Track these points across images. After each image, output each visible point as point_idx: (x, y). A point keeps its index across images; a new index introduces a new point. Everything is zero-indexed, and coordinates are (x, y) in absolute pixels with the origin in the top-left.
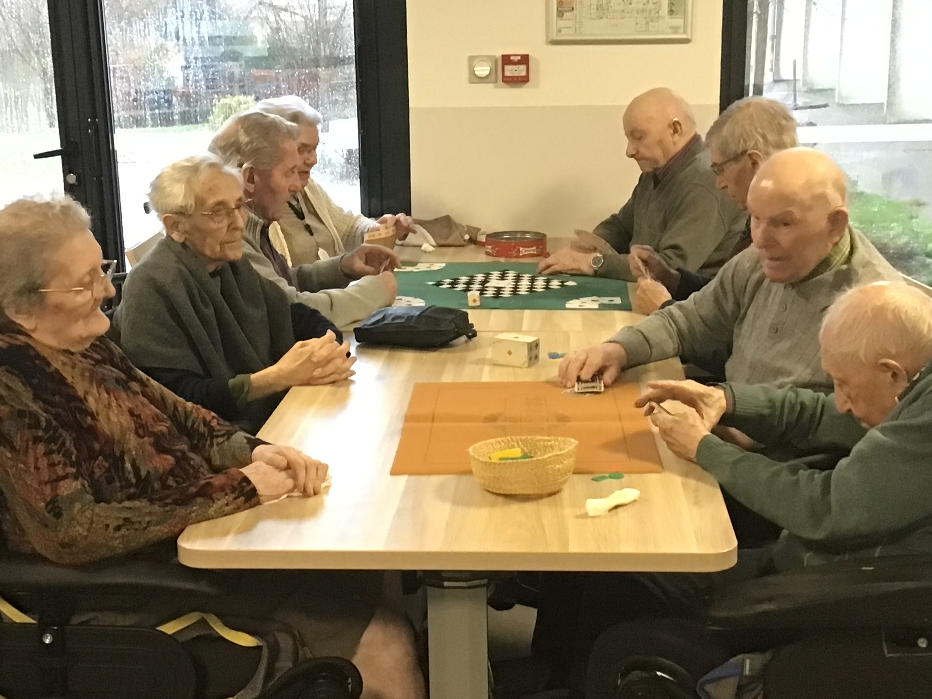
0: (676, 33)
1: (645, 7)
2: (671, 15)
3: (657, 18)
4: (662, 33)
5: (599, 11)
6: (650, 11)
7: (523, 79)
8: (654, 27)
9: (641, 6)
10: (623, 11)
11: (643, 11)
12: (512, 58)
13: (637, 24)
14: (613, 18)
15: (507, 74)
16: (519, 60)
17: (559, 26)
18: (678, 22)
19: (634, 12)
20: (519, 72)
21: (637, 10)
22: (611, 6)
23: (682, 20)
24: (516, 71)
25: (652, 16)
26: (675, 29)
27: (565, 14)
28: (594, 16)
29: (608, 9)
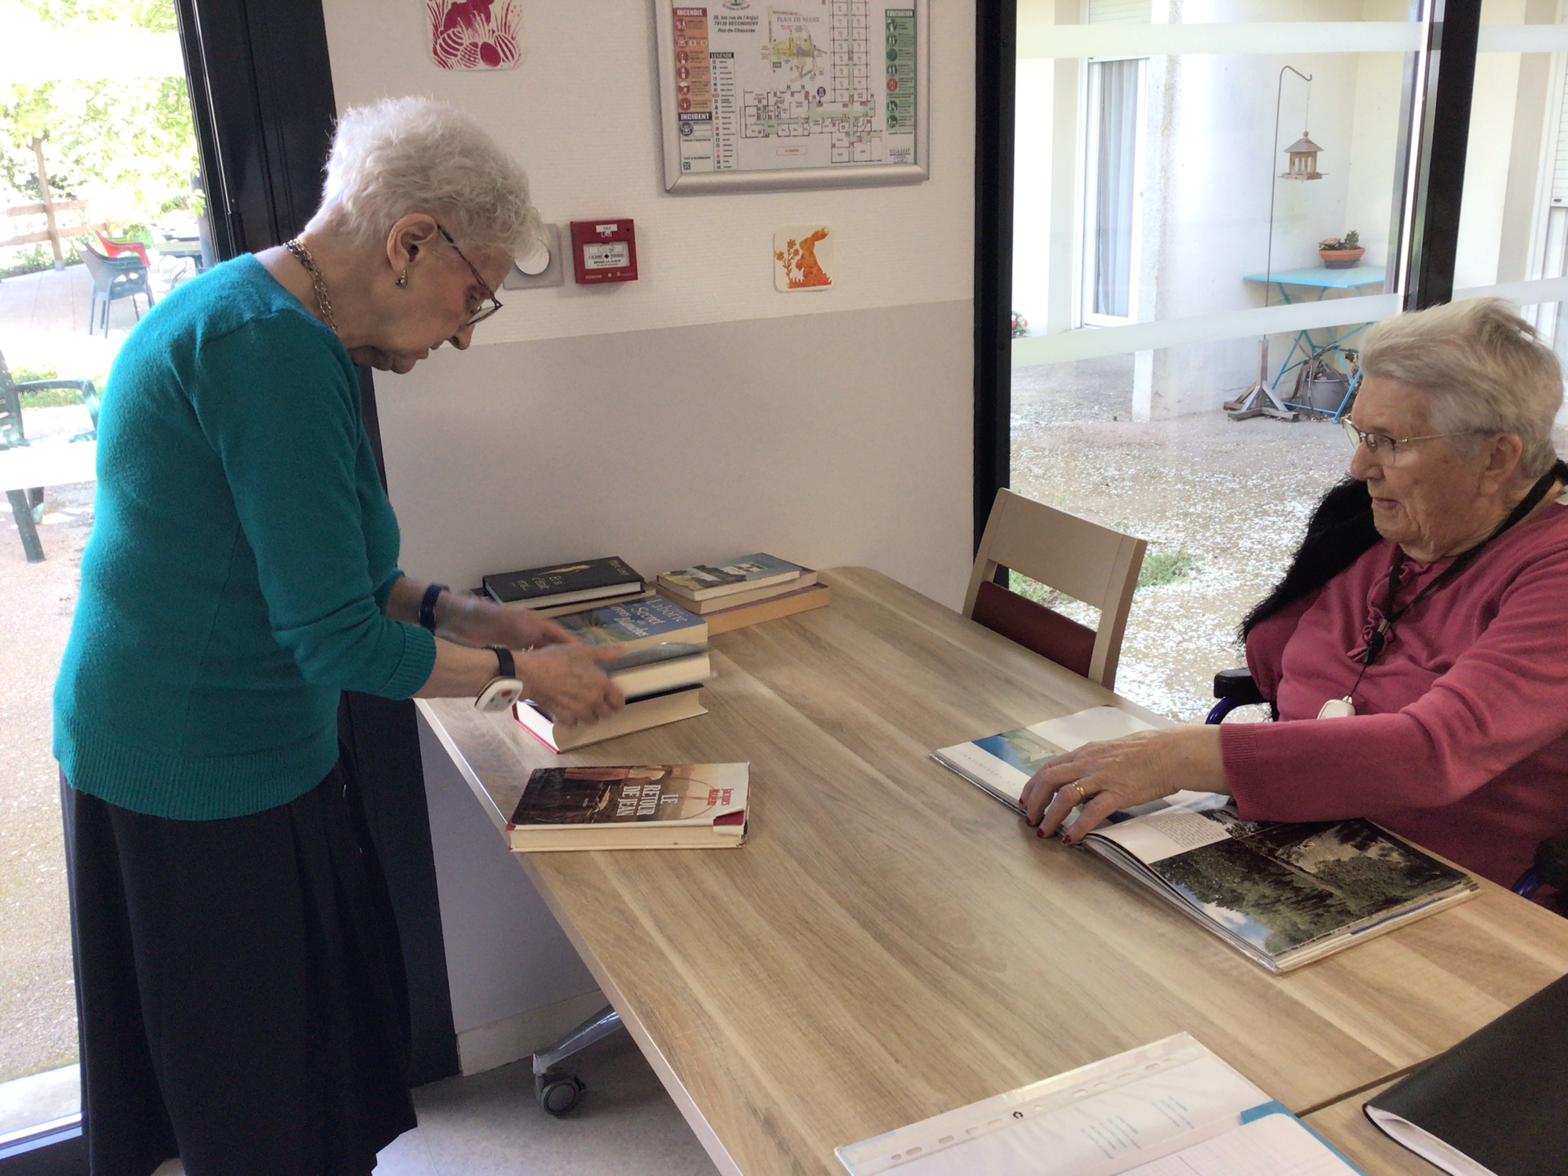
0: (902, 163)
2: (893, 126)
3: (869, 132)
4: (879, 163)
5: (762, 121)
6: (857, 119)
7: (626, 275)
8: (862, 151)
9: (838, 109)
10: (807, 120)
11: (844, 119)
12: (599, 229)
13: (833, 146)
14: (789, 136)
15: (590, 264)
16: (613, 233)
17: (685, 153)
18: (905, 141)
19: (828, 122)
20: (614, 259)
21: (832, 118)
22: (785, 110)
23: (912, 136)
24: (607, 256)
25: (860, 129)
26: (899, 156)
27: (695, 127)
28: (753, 131)
29: (778, 116)
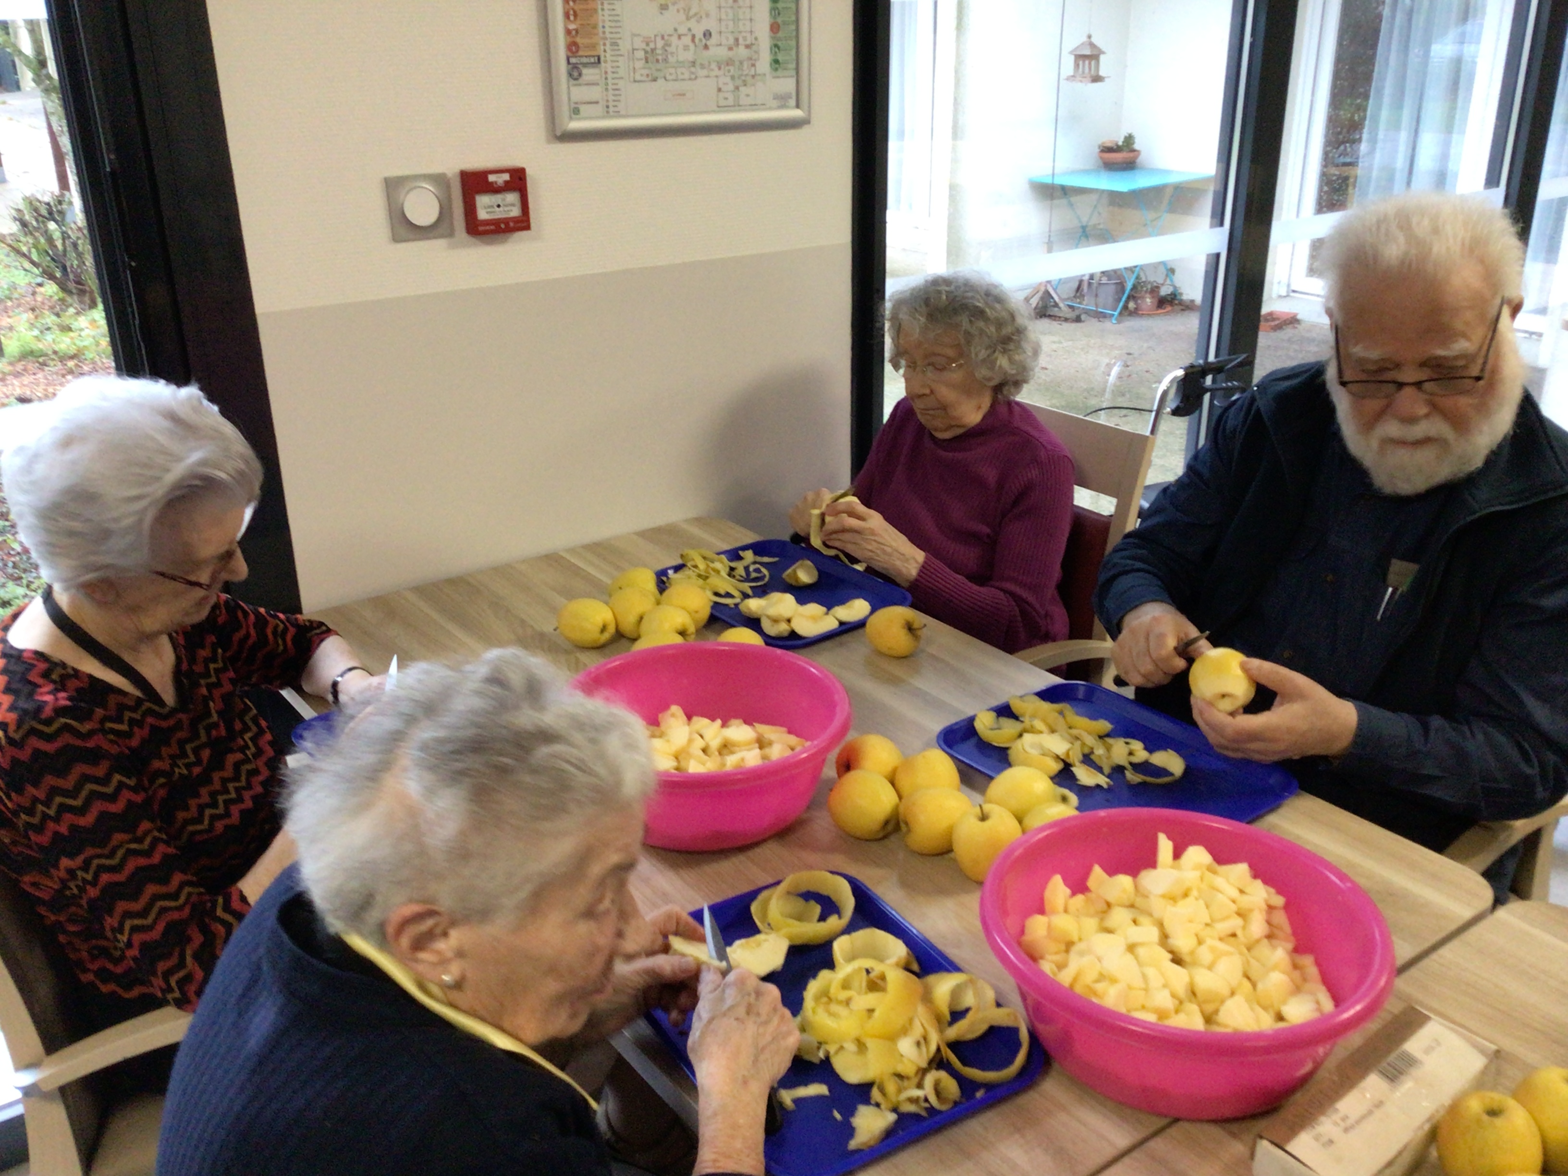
0: (784, 106)
1: (731, 54)
2: (776, 70)
3: (753, 76)
4: (763, 106)
5: (650, 65)
6: (741, 63)
7: (519, 225)
8: (748, 95)
9: (722, 53)
10: (694, 63)
11: (729, 62)
12: (492, 178)
13: (719, 90)
14: (676, 80)
15: (481, 215)
16: (506, 182)
17: (574, 98)
18: (787, 85)
19: (714, 66)
20: (506, 209)
21: (718, 62)
22: (672, 53)
23: (794, 80)
24: (499, 206)
25: (745, 73)
26: (782, 100)
27: (585, 71)
28: (642, 75)
29: (666, 60)
